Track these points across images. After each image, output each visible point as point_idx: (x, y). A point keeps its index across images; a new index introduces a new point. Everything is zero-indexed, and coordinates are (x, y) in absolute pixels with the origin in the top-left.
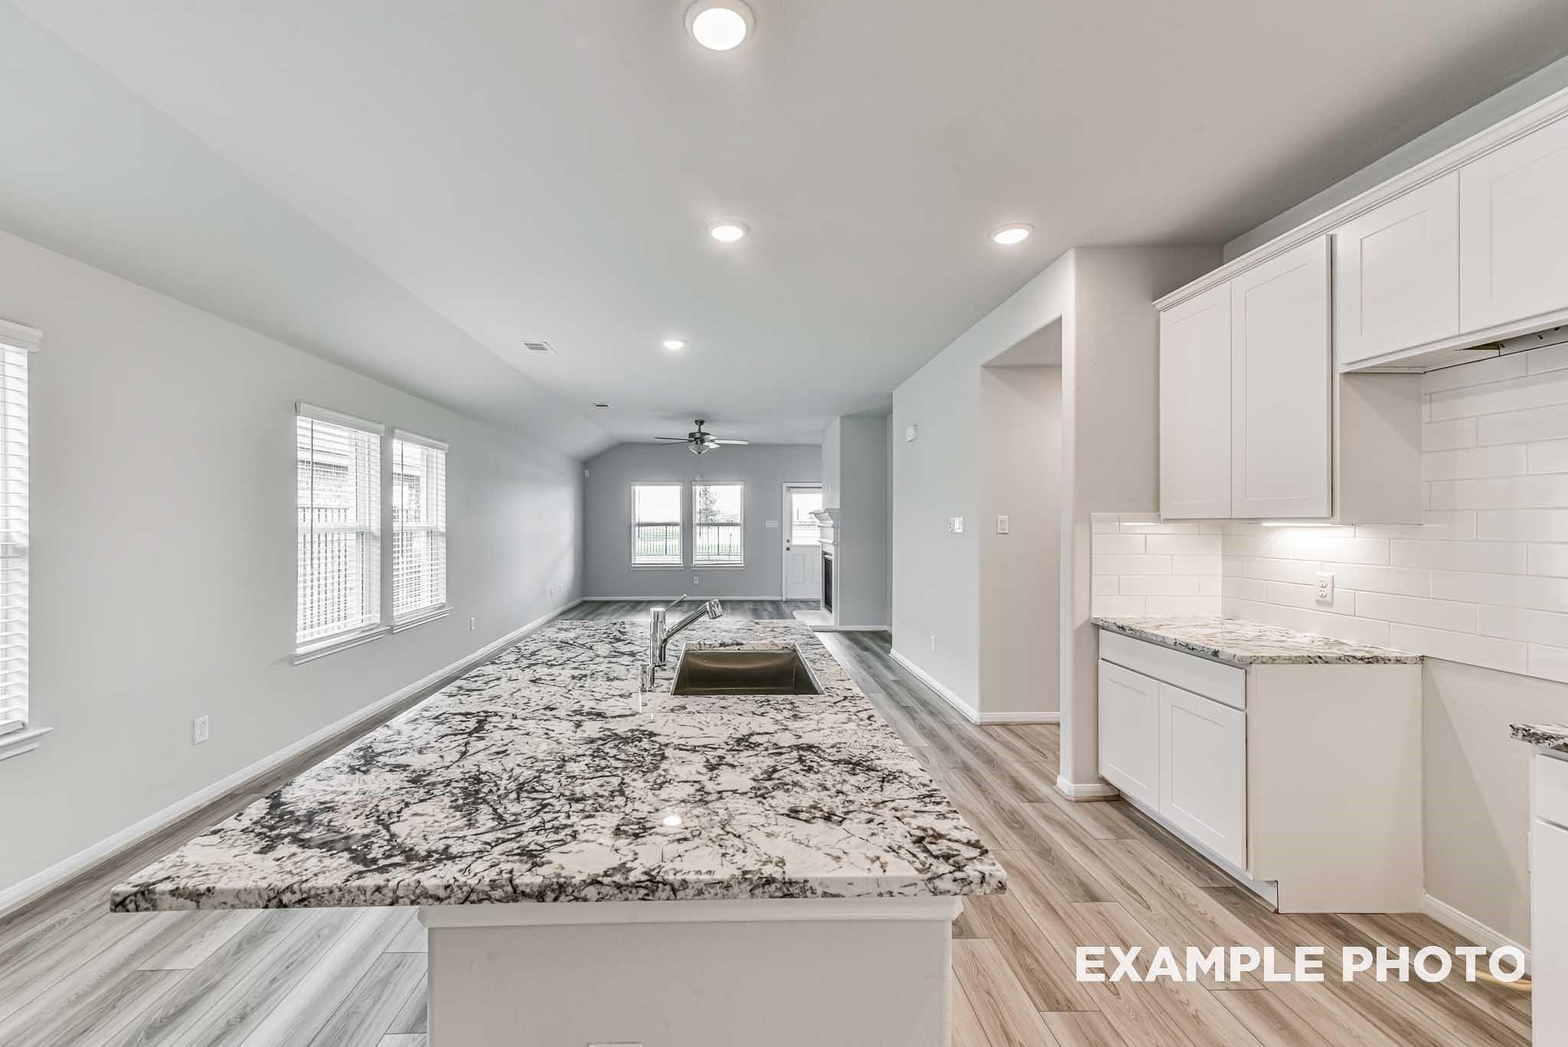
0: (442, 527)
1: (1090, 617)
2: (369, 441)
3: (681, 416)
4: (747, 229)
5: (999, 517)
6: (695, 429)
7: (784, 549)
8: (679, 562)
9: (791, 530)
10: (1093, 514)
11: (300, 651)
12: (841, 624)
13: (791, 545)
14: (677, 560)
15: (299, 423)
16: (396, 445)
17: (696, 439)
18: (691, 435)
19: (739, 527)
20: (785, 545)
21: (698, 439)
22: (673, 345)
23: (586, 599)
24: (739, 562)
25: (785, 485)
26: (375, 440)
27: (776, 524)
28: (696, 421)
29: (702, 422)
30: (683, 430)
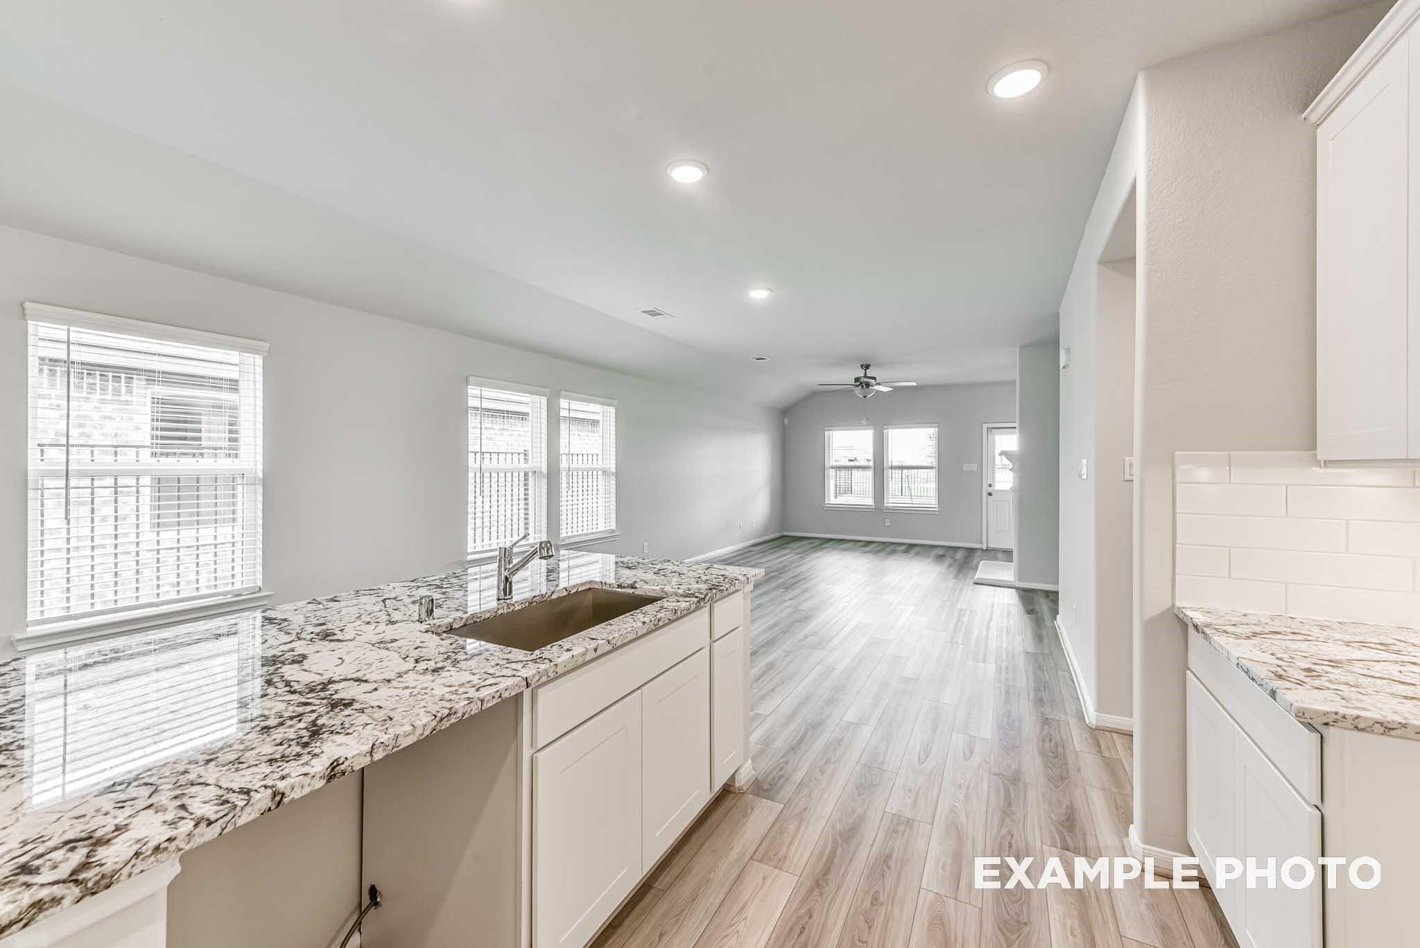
0: (612, 466)
1: (1173, 605)
2: (540, 403)
3: (841, 362)
4: (706, 167)
5: (1126, 458)
6: (861, 373)
7: (985, 494)
8: (871, 504)
9: (994, 473)
10: (1177, 453)
11: (470, 558)
12: (1020, 580)
13: (994, 490)
14: (869, 501)
15: (469, 391)
16: (564, 403)
17: (861, 383)
18: (857, 380)
19: (934, 470)
20: (985, 489)
21: (863, 383)
22: (759, 294)
23: (785, 534)
24: (934, 506)
25: (985, 426)
26: (544, 400)
27: (974, 467)
28: (862, 366)
29: (867, 367)
30: (848, 375)
